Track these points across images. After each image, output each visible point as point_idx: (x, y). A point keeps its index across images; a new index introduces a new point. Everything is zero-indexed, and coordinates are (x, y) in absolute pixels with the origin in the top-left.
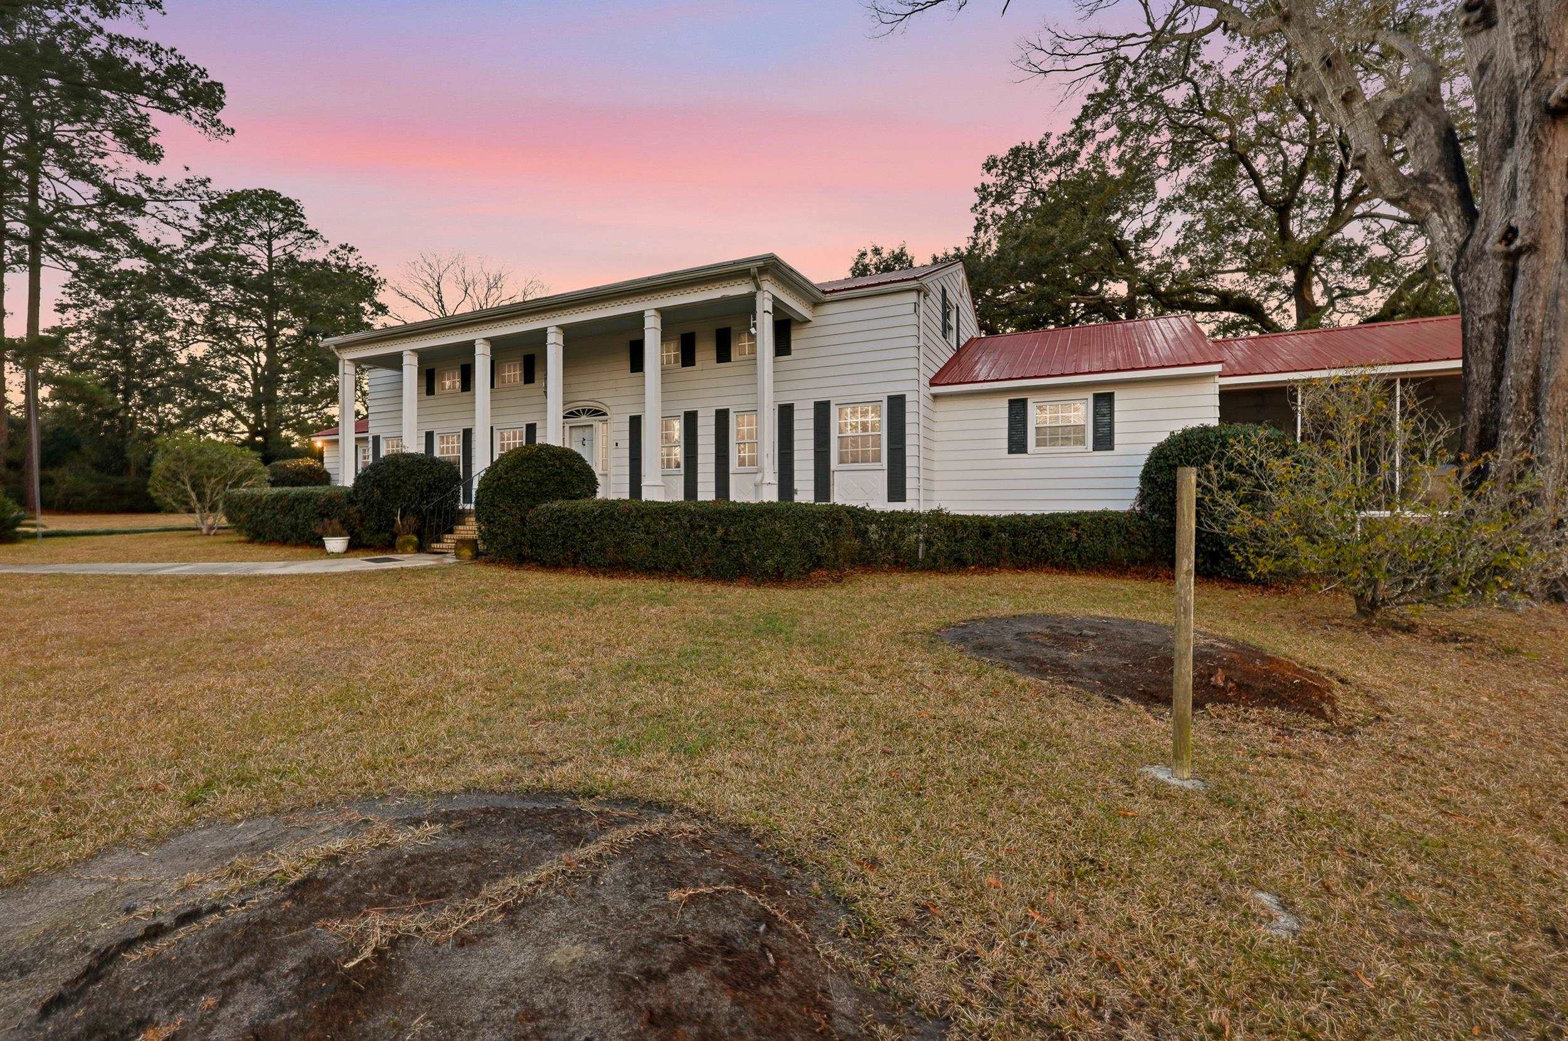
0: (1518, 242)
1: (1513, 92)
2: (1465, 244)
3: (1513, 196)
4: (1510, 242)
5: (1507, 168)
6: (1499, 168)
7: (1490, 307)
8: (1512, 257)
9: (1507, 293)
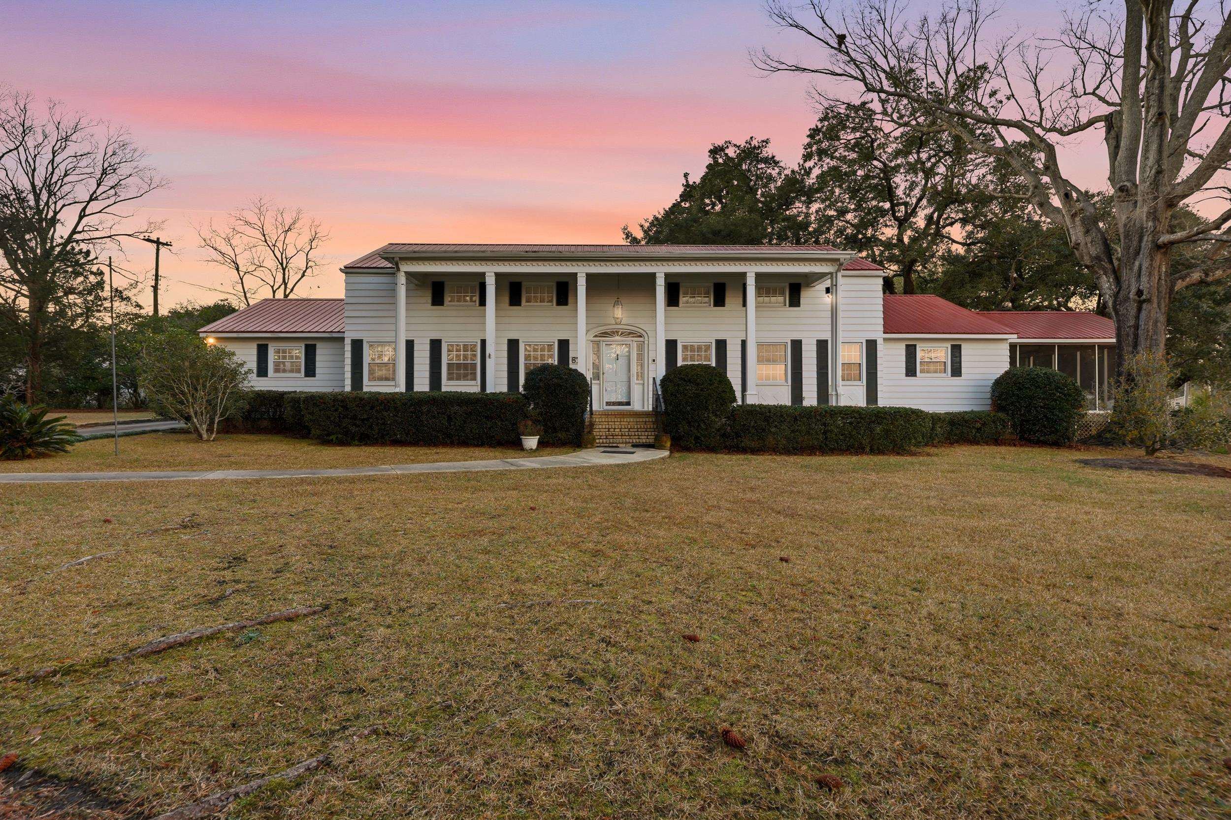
0: (1144, 297)
1: (1142, 233)
2: (1118, 292)
3: (1139, 276)
4: (1139, 297)
5: (1137, 263)
6: (1133, 263)
7: (1132, 322)
8: (1140, 303)
9: (1137, 317)
